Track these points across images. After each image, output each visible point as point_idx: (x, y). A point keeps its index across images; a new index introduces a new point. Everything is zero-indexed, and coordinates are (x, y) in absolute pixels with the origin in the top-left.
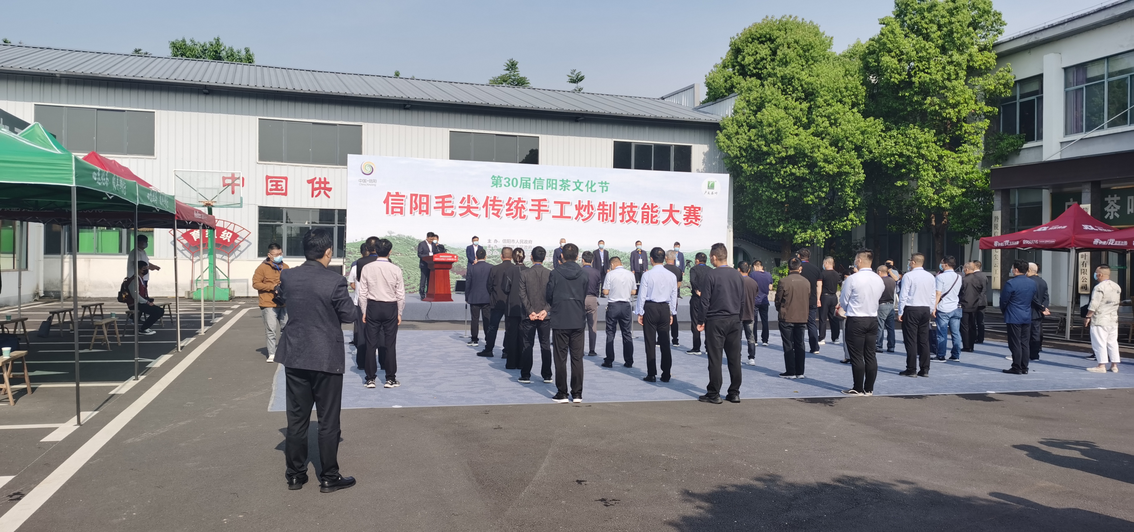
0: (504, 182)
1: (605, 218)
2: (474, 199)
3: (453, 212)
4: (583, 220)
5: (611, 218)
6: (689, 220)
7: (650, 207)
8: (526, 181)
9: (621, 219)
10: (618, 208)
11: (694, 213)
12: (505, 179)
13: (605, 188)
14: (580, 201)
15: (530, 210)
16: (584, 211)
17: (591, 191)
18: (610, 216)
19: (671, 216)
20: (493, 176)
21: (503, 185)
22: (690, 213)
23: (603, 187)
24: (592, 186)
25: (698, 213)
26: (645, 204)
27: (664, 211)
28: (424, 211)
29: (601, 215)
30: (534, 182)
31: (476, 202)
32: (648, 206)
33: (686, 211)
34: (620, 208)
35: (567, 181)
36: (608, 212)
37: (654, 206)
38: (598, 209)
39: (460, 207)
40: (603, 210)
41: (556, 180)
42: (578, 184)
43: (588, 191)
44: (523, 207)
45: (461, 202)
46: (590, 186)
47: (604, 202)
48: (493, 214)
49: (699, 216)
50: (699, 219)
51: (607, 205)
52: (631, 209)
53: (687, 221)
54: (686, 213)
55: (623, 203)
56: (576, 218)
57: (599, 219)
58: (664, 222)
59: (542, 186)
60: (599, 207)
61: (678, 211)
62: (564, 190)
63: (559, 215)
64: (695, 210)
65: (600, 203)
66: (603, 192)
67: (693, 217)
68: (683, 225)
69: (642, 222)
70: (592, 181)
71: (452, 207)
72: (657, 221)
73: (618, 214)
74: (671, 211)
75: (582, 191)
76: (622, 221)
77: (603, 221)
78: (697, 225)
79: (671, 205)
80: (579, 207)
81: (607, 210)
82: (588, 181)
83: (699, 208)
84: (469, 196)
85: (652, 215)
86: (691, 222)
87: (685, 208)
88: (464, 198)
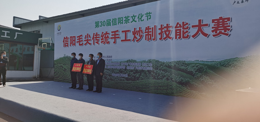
0: (100, 24)
1: (149, 38)
2: (89, 35)
3: (82, 43)
4: (137, 41)
5: (153, 38)
6: (218, 32)
7: (182, 25)
8: (109, 21)
9: (160, 37)
10: (158, 29)
11: (223, 24)
12: (100, 22)
13: (149, 17)
14: (135, 29)
15: (111, 38)
16: (137, 35)
17: (141, 21)
18: (153, 36)
19: (200, 30)
20: (96, 22)
21: (100, 26)
22: (218, 25)
24: (142, 17)
25: (227, 24)
26: (178, 23)
27: (193, 26)
28: (74, 44)
29: (147, 36)
30: (112, 22)
31: (90, 37)
32: (180, 25)
33: (214, 24)
34: (159, 29)
35: (128, 17)
36: (151, 33)
37: (185, 24)
38: (145, 33)
39: (85, 40)
40: (148, 32)
41: (122, 18)
42: (134, 18)
43: (139, 21)
44: (108, 37)
45: (85, 38)
46: (140, 17)
47: (148, 27)
48: (96, 42)
49: (229, 26)
50: (229, 30)
51: (151, 29)
52: (167, 29)
53: (216, 32)
54: (214, 25)
55: (161, 25)
56: (133, 40)
57: (146, 39)
58: (193, 36)
59: (116, 23)
60: (146, 30)
61: (206, 25)
62: (127, 23)
63: (124, 39)
64: (223, 22)
65: (146, 28)
66: (148, 20)
67: (223, 28)
68: (211, 36)
69: (176, 38)
70: (141, 14)
71: (82, 41)
72: (188, 35)
73: (158, 34)
74: (200, 26)
75: (136, 21)
76: (160, 39)
77: (148, 40)
78: (227, 35)
79: (200, 21)
80: (134, 33)
82: (139, 14)
83: (228, 19)
84: (87, 34)
85: (183, 31)
86: (220, 33)
87: (213, 21)
88: (86, 36)
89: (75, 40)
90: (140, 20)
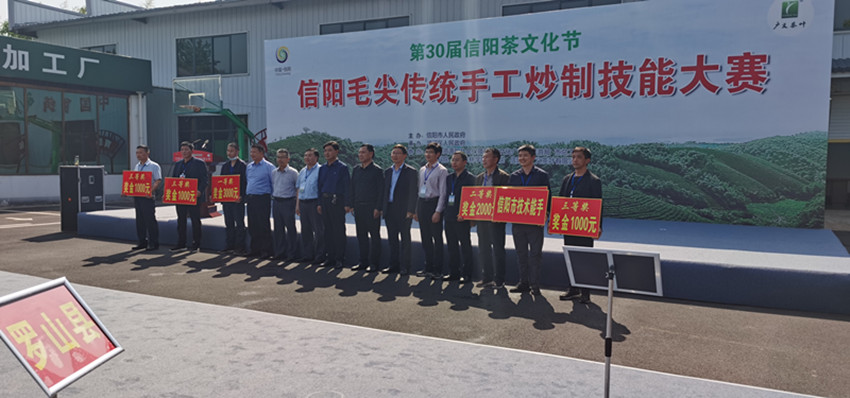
0: (426, 51)
1: (574, 91)
2: (391, 79)
3: (368, 99)
4: (539, 97)
5: (585, 91)
6: (740, 83)
7: (657, 65)
8: (455, 46)
9: (602, 91)
10: (597, 72)
11: (752, 68)
12: (428, 47)
13: (574, 43)
14: (533, 68)
15: (462, 88)
16: (540, 82)
17: (551, 50)
18: (583, 88)
19: (700, 77)
20: (413, 45)
21: (425, 57)
22: (741, 69)
23: (570, 41)
24: (552, 41)
25: (760, 67)
26: (647, 61)
27: (683, 69)
28: (337, 101)
29: (568, 87)
30: (465, 47)
31: (393, 83)
32: (653, 64)
33: (732, 65)
34: (600, 72)
35: (513, 38)
36: (579, 80)
37: (665, 62)
38: (562, 78)
39: (376, 92)
40: (571, 77)
41: (497, 40)
42: (530, 42)
43: (545, 51)
44: (452, 85)
45: (376, 86)
46: (548, 42)
47: (571, 65)
48: (414, 97)
49: (764, 73)
50: (763, 79)
51: (578, 70)
52: (621, 73)
53: (736, 84)
54: (733, 69)
55: (606, 64)
56: (527, 96)
57: (565, 94)
58: (684, 91)
59: (477, 52)
60: (564, 73)
61: (715, 67)
62: (509, 53)
63: (502, 91)
64: (752, 63)
65: (566, 67)
66: (570, 49)
67: (750, 76)
68: (725, 92)
69: (642, 93)
70: (551, 34)
71: (366, 92)
72: (671, 89)
73: (597, 84)
74: (701, 68)
75: (536, 51)
76: (602, 94)
77: (571, 96)
78: (759, 89)
79: (700, 58)
80: (531, 78)
81: (578, 77)
82: (546, 35)
83: (763, 58)
84: (385, 76)
85: (660, 78)
86: (745, 85)
87: (730, 60)
88: (379, 80)
89: (340, 91)
90: (548, 48)
